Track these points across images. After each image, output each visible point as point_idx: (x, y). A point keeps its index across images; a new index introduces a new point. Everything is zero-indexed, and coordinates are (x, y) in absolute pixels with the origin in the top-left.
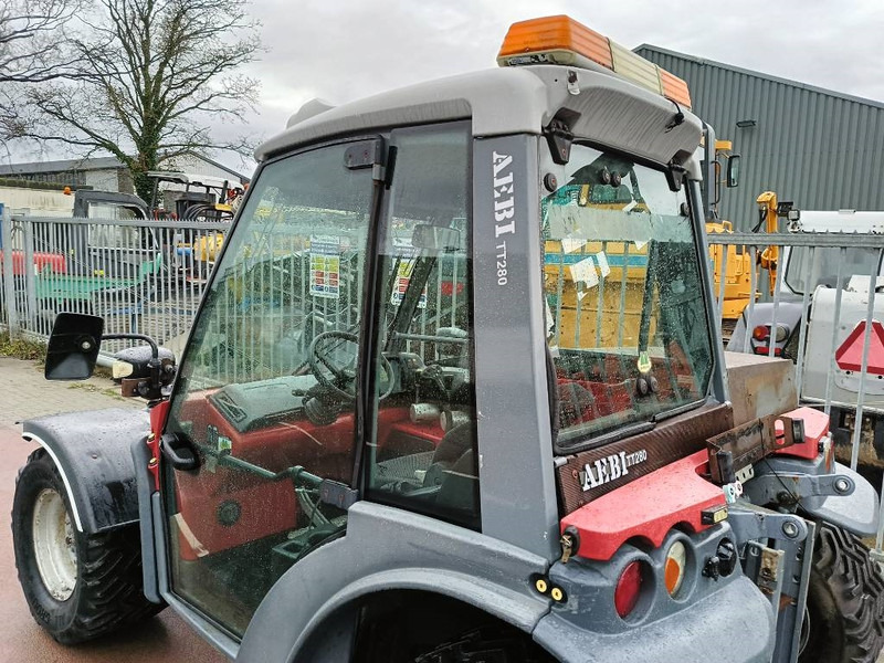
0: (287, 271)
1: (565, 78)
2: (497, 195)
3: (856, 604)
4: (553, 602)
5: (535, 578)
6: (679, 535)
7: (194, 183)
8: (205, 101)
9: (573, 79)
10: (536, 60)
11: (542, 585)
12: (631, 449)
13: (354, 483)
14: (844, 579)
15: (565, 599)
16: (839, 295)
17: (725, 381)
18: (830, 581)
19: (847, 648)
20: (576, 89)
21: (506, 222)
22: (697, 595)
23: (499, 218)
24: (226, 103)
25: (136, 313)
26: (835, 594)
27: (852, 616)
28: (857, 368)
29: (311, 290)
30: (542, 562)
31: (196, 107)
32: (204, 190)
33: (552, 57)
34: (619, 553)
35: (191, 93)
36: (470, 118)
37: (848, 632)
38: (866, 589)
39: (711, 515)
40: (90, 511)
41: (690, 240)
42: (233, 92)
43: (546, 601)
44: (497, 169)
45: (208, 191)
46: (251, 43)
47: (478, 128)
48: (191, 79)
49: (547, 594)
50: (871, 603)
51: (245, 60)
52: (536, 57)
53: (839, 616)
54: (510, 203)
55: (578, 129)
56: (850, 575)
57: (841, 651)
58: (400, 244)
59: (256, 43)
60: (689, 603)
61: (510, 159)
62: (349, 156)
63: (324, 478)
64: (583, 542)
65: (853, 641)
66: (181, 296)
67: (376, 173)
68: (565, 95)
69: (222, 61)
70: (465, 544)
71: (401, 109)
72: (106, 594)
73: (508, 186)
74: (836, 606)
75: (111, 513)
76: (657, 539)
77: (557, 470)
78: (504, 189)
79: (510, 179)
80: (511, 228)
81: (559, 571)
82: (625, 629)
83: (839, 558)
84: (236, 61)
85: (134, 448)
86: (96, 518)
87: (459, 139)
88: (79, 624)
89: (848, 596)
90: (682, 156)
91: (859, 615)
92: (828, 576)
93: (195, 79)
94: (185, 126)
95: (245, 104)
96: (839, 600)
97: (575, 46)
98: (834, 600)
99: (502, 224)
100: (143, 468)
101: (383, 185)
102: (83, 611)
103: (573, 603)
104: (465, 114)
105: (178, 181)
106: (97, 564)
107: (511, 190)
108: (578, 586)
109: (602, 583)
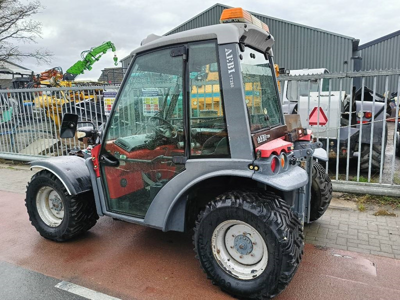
0: (83, 109)
1: (243, 27)
2: (228, 61)
3: (323, 185)
4: (255, 170)
5: (249, 165)
6: (283, 153)
7: (16, 74)
8: (15, 33)
9: (246, 27)
10: (233, 21)
11: (251, 167)
12: (267, 134)
13: (185, 155)
14: (320, 178)
15: (258, 169)
16: (309, 98)
17: (284, 119)
18: (316, 179)
19: (322, 198)
20: (247, 29)
21: (232, 69)
22: (289, 169)
23: (229, 68)
24: (25, 34)
25: (13, 133)
26: (318, 183)
27: (323, 188)
28: (316, 124)
29: (105, 113)
30: (251, 161)
31: (11, 36)
32: (20, 76)
33: (238, 20)
34: (270, 156)
35: (7, 29)
36: (216, 39)
37: (322, 193)
38: (326, 181)
39: (290, 148)
40: (73, 187)
41: (272, 75)
42: (28, 28)
43: (253, 171)
44: (227, 54)
45: (22, 76)
46: (35, 4)
47: (219, 42)
48: (7, 22)
49: (253, 169)
50: (328, 184)
51: (34, 12)
52: (233, 20)
53: (319, 189)
54: (233, 63)
55: (246, 41)
56: (321, 176)
57: (321, 199)
58: (145, 91)
59: (38, 4)
60: (287, 171)
61: (231, 50)
62: (172, 52)
63: (173, 156)
64: (262, 152)
65: (324, 195)
66: (32, 124)
67: (184, 57)
68: (244, 31)
69: (22, 13)
70: (228, 162)
71: (191, 37)
72: (79, 218)
73: (231, 58)
74: (318, 186)
75: (80, 188)
76: (279, 153)
77: (252, 137)
78: (230, 59)
79: (232, 56)
80: (234, 70)
81: (256, 162)
82: (273, 175)
83: (318, 172)
84: (28, 13)
85: (87, 164)
86: (76, 189)
87: (213, 45)
88: (68, 231)
89: (321, 182)
90: (268, 49)
91: (324, 188)
92: (315, 178)
93: (9, 22)
94: (6, 46)
95: (35, 34)
96: (319, 184)
97: (245, 17)
98: (318, 184)
99: (230, 69)
100: (92, 169)
101: (186, 61)
102: (71, 226)
103: (261, 169)
104: (214, 38)
105: (8, 73)
106: (75, 208)
107: (232, 59)
108: (262, 164)
109: (268, 163)
